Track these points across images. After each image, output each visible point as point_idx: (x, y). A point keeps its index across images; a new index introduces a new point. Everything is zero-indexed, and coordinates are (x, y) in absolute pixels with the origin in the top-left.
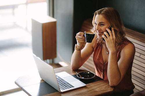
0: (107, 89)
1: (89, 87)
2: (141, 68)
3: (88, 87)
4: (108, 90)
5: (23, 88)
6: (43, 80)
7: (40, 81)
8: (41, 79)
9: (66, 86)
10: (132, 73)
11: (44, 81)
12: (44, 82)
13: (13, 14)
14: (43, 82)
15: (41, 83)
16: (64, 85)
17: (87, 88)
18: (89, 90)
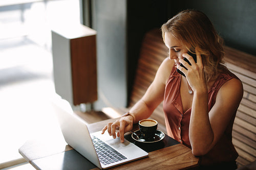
0: (185, 161)
1: (154, 158)
2: (249, 119)
3: (152, 157)
4: (189, 164)
5: (34, 161)
6: (69, 146)
7: (64, 149)
8: (67, 144)
9: (111, 157)
10: (235, 127)
11: (71, 147)
12: (71, 149)
13: (22, 20)
14: (69, 149)
15: (66, 152)
16: (108, 155)
17: (151, 159)
18: (154, 163)
